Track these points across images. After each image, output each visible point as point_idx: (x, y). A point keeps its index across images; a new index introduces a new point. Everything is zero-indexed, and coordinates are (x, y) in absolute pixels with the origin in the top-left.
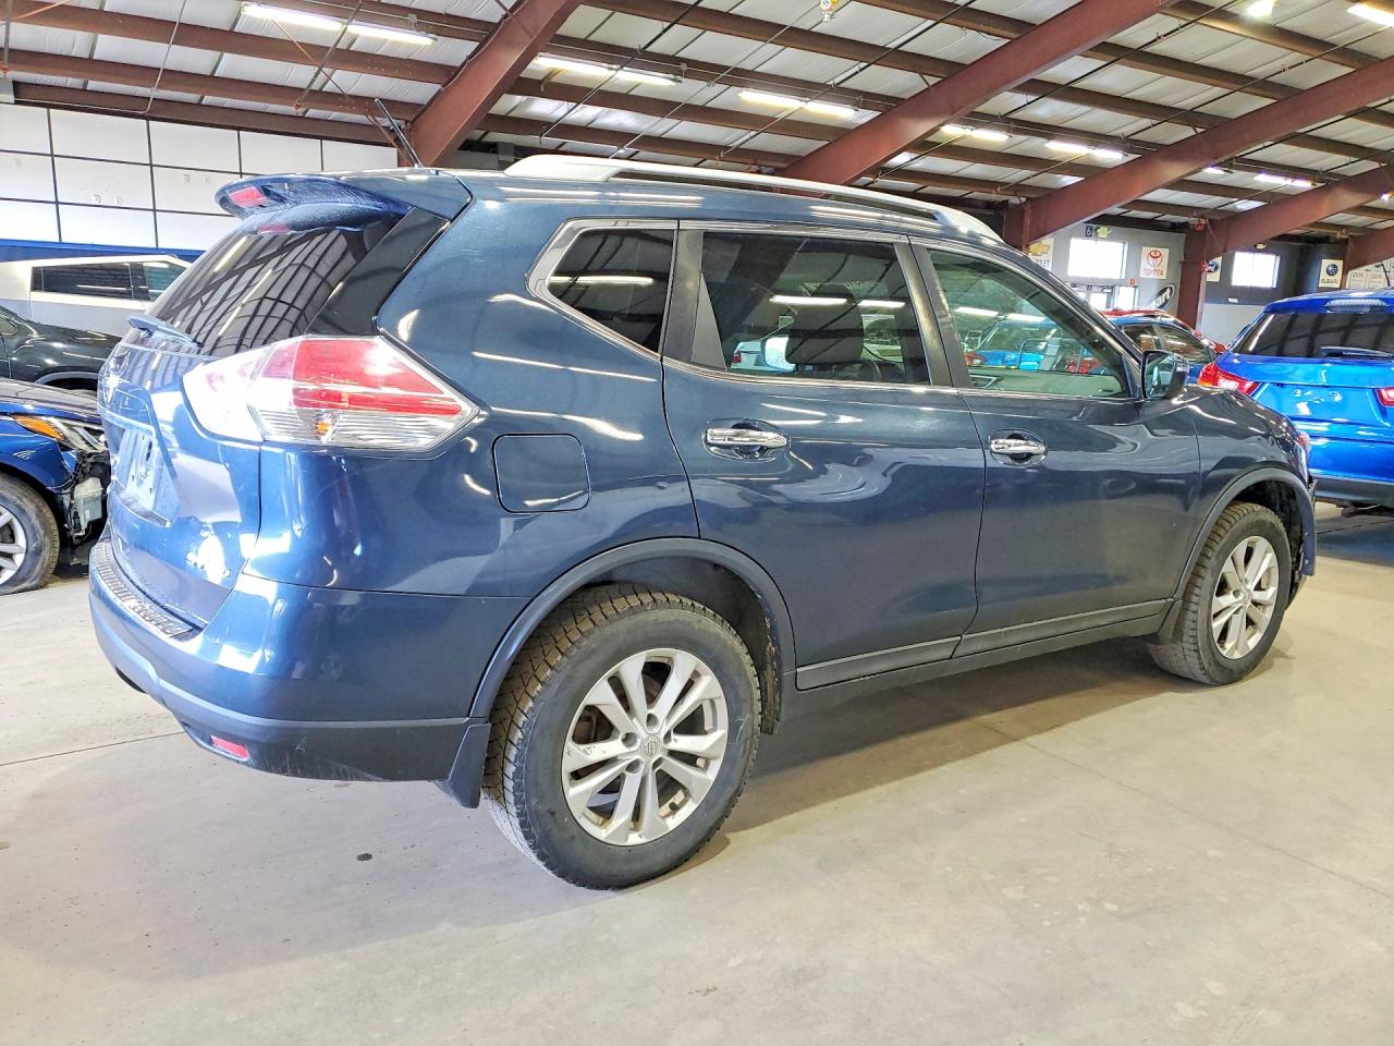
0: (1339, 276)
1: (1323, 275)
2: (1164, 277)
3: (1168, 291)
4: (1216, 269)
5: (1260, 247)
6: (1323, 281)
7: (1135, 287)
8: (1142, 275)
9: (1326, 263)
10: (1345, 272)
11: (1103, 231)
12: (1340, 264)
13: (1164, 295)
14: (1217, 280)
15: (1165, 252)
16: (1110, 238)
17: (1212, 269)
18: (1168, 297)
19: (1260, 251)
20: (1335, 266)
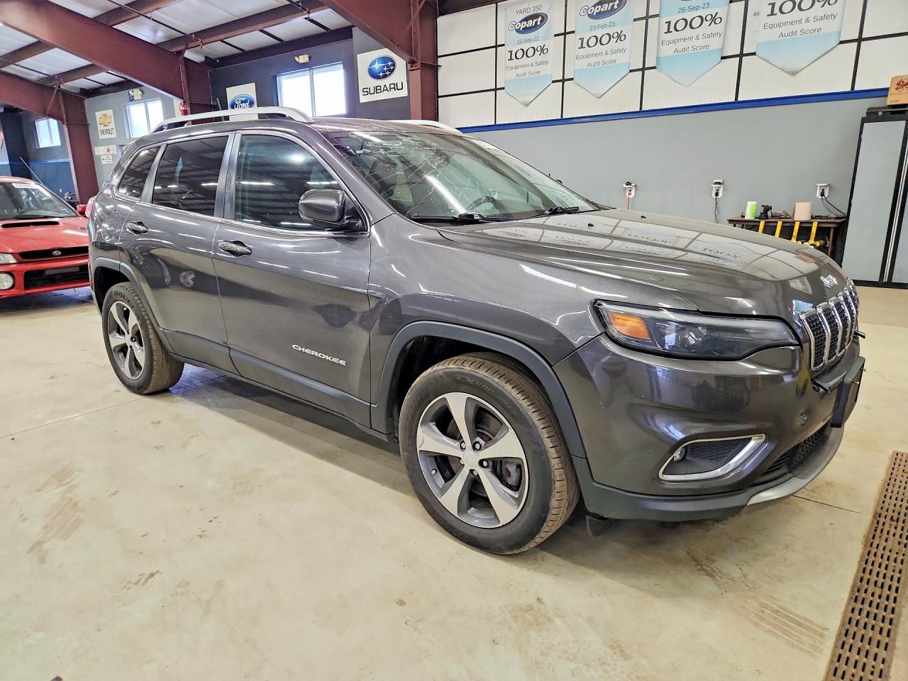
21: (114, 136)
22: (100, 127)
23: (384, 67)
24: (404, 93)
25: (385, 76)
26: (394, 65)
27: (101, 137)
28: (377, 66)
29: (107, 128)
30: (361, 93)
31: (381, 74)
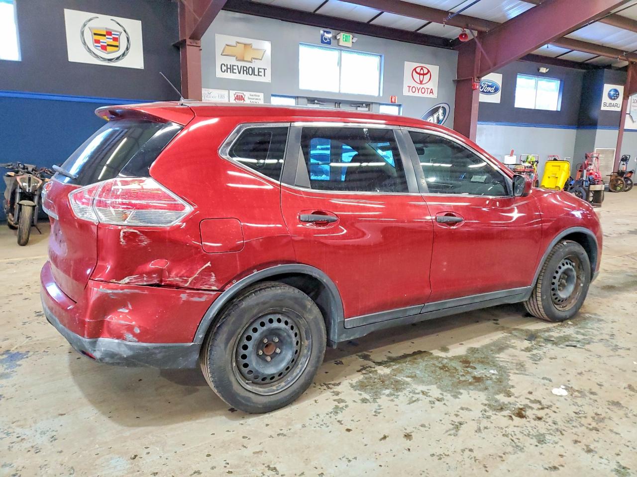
0: (620, 100)
1: (605, 99)
2: (435, 96)
3: (441, 111)
4: (496, 90)
5: (543, 70)
6: (605, 105)
7: (399, 106)
8: (406, 92)
9: (607, 88)
10: (626, 97)
11: (346, 39)
12: (621, 89)
13: (435, 116)
14: (498, 101)
15: (435, 70)
16: (355, 48)
17: (491, 90)
18: (441, 117)
19: (543, 75)
20: (616, 91)
21: (267, 79)
22: (220, 60)
23: (614, 94)
24: (619, 109)
25: (614, 99)
26: (618, 94)
27: (219, 74)
28: (612, 93)
29: (248, 65)
30: (602, 105)
31: (613, 98)
